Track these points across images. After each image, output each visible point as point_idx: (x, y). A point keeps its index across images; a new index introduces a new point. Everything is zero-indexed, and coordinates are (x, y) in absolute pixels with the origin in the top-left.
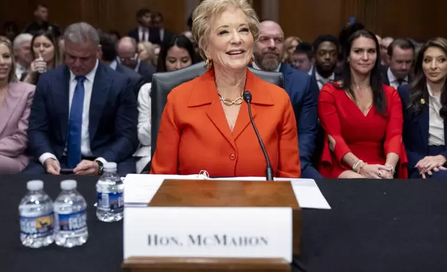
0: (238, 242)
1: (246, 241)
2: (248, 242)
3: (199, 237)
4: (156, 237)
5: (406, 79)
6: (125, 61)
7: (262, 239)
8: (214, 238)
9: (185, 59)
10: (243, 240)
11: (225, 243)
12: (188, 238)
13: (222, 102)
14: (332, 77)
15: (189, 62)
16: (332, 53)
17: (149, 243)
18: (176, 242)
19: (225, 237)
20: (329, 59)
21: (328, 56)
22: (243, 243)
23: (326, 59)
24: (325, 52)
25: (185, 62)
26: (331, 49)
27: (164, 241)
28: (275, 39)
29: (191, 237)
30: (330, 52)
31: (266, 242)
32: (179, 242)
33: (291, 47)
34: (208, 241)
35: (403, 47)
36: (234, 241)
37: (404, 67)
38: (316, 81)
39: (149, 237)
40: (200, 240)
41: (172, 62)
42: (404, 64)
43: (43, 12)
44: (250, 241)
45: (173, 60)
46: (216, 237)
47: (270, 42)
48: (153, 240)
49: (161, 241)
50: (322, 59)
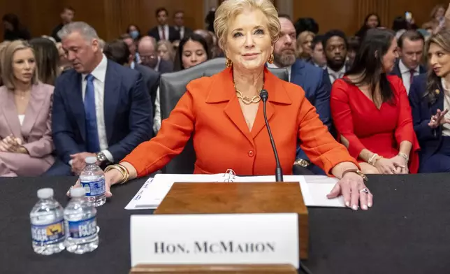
0: (244, 248)
1: (252, 248)
2: (254, 249)
3: (205, 244)
4: (163, 245)
5: (418, 69)
6: (145, 59)
7: (268, 245)
8: (220, 245)
9: (199, 53)
10: (249, 246)
11: (231, 250)
12: (194, 245)
13: (239, 99)
14: (343, 70)
15: (204, 56)
16: (342, 47)
17: (156, 251)
18: (183, 250)
19: (231, 244)
20: (339, 54)
21: (337, 50)
22: (249, 249)
23: (336, 54)
24: (334, 47)
25: (200, 55)
26: (339, 43)
27: (171, 249)
28: (290, 35)
29: (197, 244)
30: (339, 46)
31: (272, 249)
32: (186, 249)
33: (306, 42)
34: (214, 248)
35: (412, 39)
36: (240, 247)
37: (414, 58)
38: (328, 75)
39: (156, 245)
40: (206, 247)
41: (188, 56)
42: (415, 54)
43: (70, 14)
44: (257, 247)
45: (188, 53)
46: (222, 243)
47: (286, 38)
48: (160, 248)
49: (168, 249)
50: (333, 54)
